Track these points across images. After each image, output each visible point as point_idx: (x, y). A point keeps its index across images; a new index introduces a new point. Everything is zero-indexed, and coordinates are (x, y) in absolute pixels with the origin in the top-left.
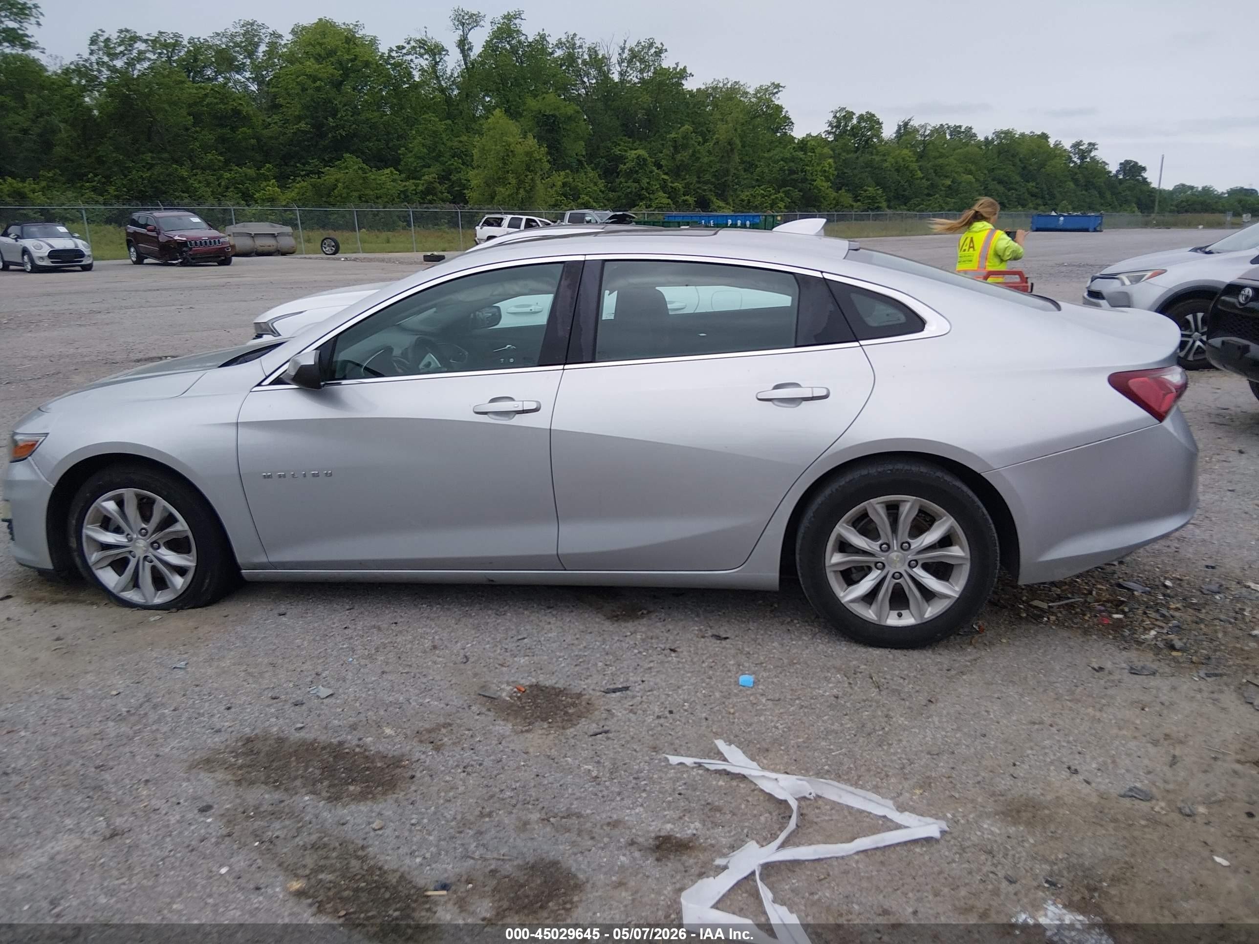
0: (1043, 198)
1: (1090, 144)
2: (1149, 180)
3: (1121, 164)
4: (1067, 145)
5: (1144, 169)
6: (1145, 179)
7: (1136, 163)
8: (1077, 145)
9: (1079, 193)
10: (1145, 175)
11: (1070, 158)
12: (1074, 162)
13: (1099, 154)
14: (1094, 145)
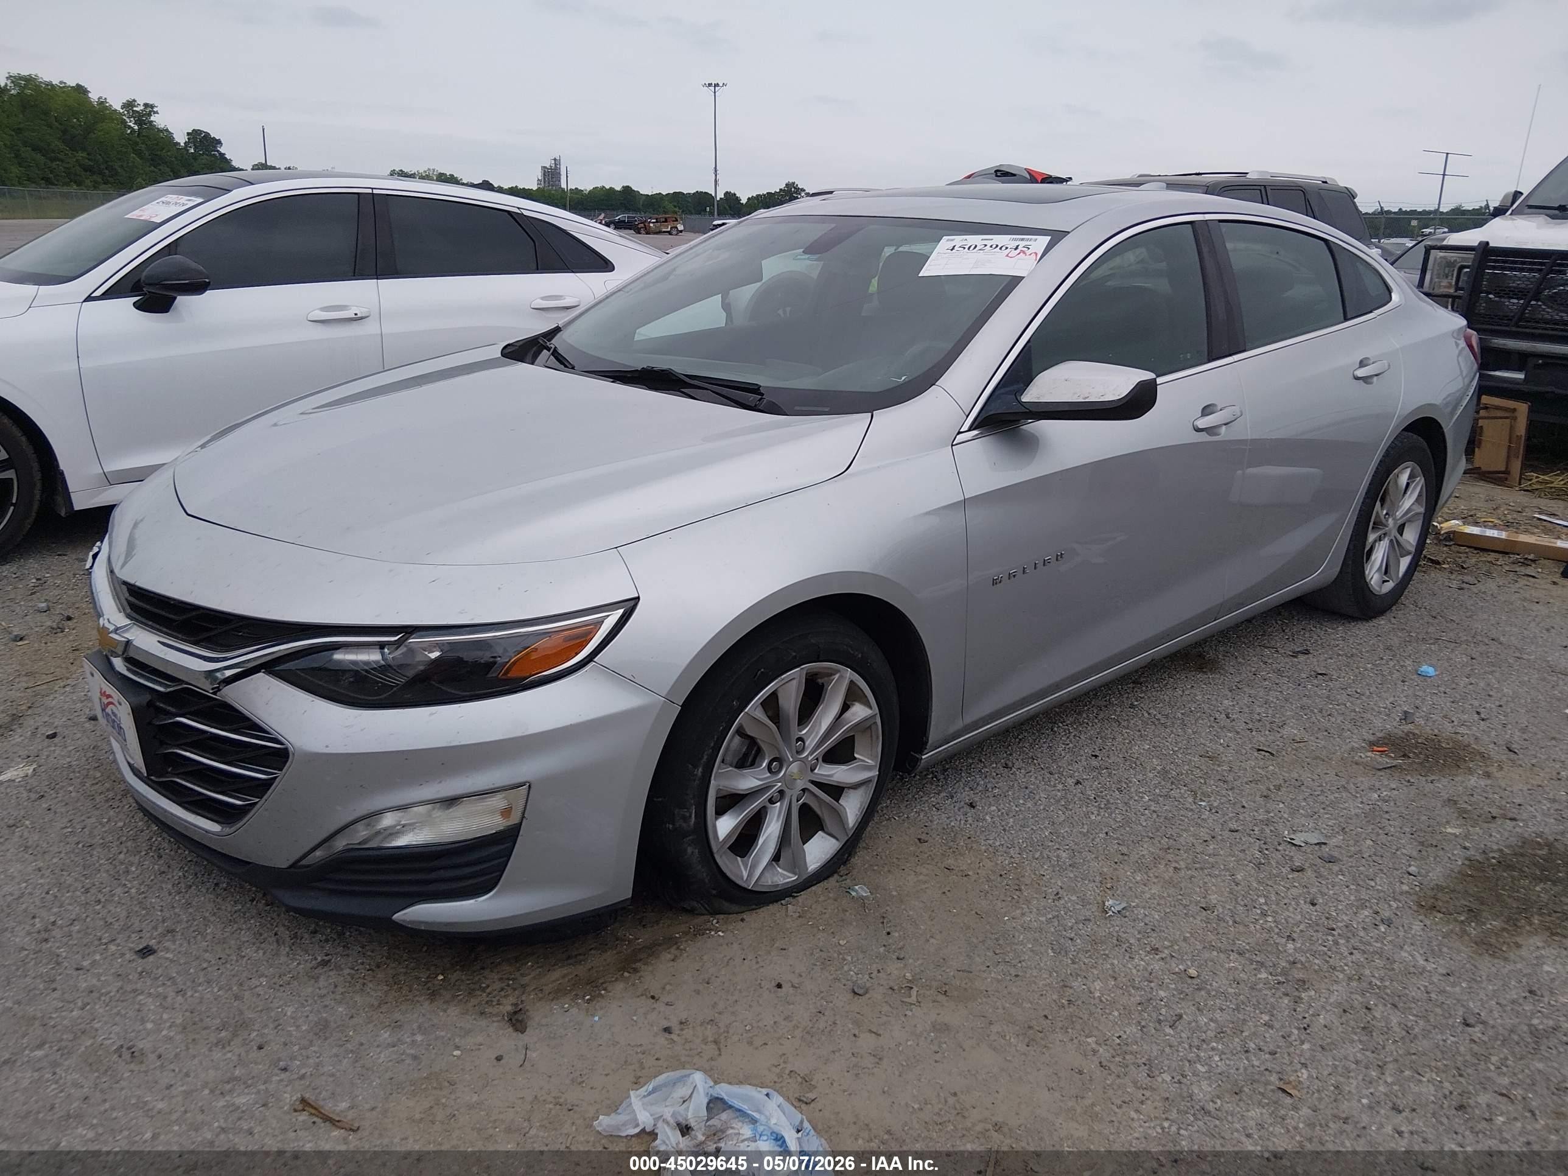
0: (101, 173)
1: (146, 105)
2: (228, 156)
3: (188, 134)
4: (117, 106)
5: (219, 142)
6: (222, 155)
7: (207, 135)
8: (129, 105)
9: (147, 169)
10: (222, 150)
11: (124, 122)
12: (130, 127)
13: (159, 120)
14: (152, 106)
